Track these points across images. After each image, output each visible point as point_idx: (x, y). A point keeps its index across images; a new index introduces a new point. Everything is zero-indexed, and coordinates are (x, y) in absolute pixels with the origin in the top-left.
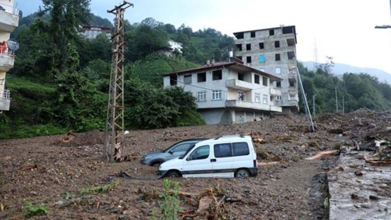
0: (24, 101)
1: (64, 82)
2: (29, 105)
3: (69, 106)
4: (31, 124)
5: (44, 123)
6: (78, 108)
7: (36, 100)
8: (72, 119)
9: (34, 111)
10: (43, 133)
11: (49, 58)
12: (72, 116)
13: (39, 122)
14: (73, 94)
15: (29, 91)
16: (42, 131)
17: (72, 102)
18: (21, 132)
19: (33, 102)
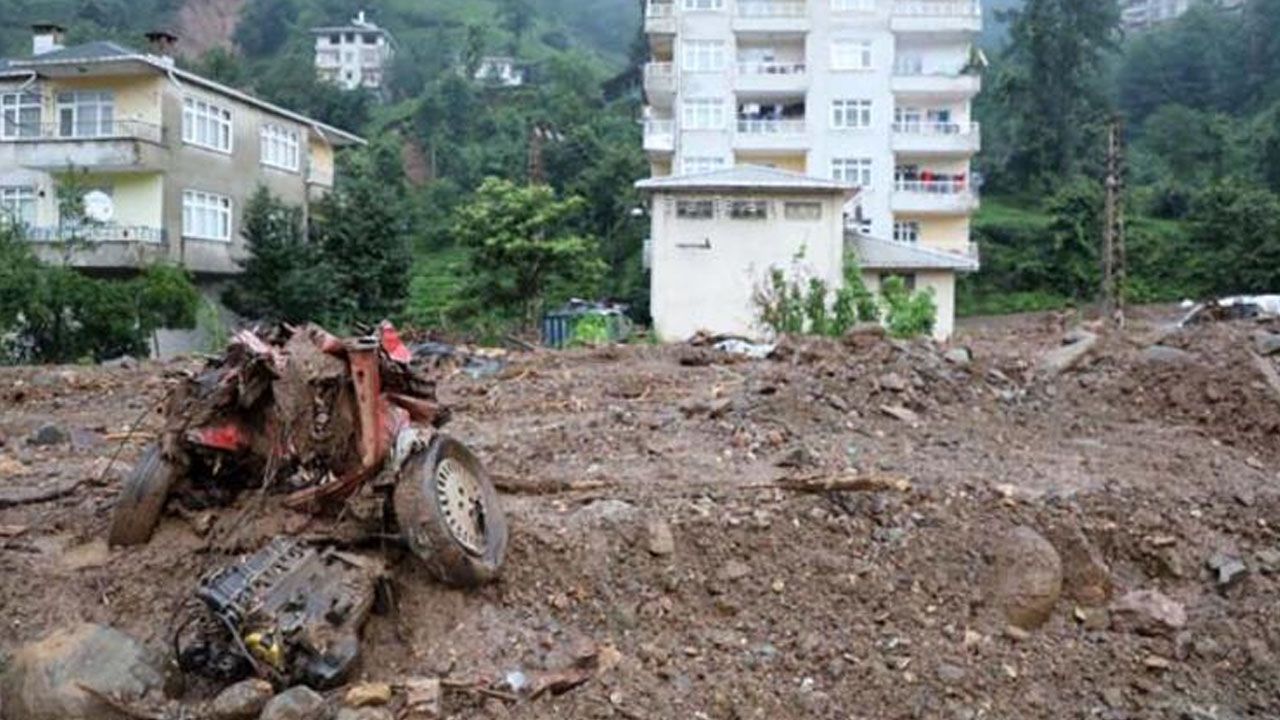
0: (994, 251)
1: (1063, 210)
2: (1003, 256)
3: (1075, 255)
4: (1007, 292)
5: (1030, 290)
6: (1092, 259)
7: (1014, 246)
8: (1081, 281)
9: (1013, 268)
10: (1027, 307)
11: (1035, 152)
12: (1082, 274)
13: (1021, 289)
14: (1080, 230)
15: (1000, 230)
16: (1027, 304)
17: (1080, 249)
18: (992, 305)
19: (1007, 249)
